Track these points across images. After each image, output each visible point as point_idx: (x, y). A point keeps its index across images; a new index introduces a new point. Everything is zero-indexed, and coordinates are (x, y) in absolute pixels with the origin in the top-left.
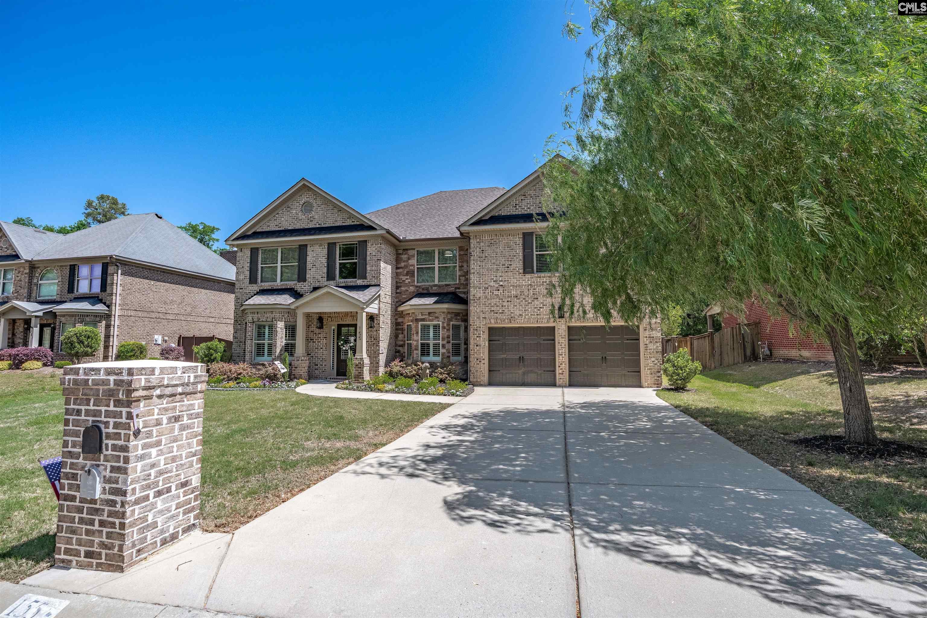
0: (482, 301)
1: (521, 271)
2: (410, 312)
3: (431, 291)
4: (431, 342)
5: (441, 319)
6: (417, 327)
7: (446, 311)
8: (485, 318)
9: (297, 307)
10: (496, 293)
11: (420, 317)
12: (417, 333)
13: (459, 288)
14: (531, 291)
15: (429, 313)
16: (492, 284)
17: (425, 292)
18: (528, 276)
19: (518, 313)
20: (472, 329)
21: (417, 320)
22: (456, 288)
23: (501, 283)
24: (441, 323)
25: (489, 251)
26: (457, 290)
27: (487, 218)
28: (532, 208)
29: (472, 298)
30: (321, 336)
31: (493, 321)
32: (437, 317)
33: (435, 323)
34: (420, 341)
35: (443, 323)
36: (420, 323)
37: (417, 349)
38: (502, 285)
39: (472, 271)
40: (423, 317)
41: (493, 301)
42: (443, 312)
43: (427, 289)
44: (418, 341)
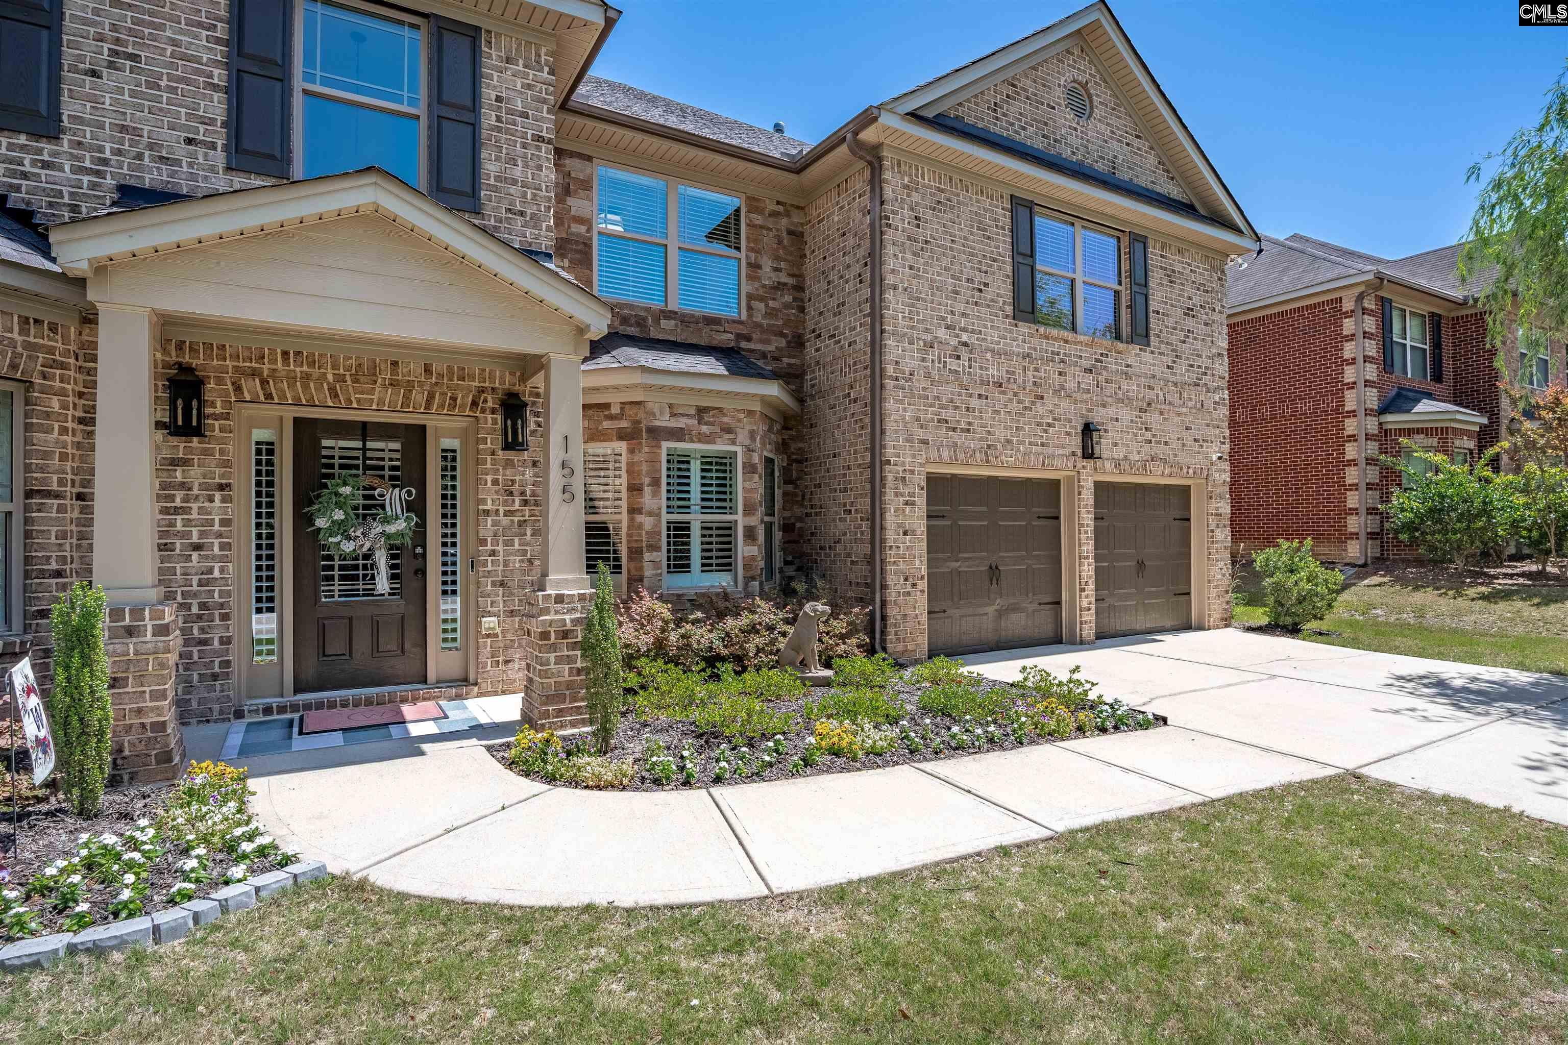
0: (920, 383)
1: (1009, 309)
2: (614, 399)
3: (654, 334)
4: (696, 519)
5: (743, 436)
6: (653, 461)
7: (757, 407)
8: (925, 442)
9: (101, 269)
10: (952, 364)
11: (664, 421)
12: (656, 483)
13: (748, 339)
14: (1030, 374)
15: (701, 411)
16: (942, 333)
17: (632, 330)
18: (1024, 328)
19: (1001, 434)
20: (890, 478)
21: (656, 434)
22: (739, 336)
23: (964, 337)
24: (739, 450)
26: (744, 345)
27: (930, 114)
28: (1031, 130)
29: (890, 370)
30: (195, 475)
31: (945, 454)
32: (727, 430)
33: (721, 447)
34: (665, 517)
35: (749, 450)
36: (666, 445)
37: (654, 548)
38: (965, 344)
39: (890, 279)
40: (681, 423)
41: (948, 391)
42: (750, 413)
43: (641, 322)
44: (659, 515)
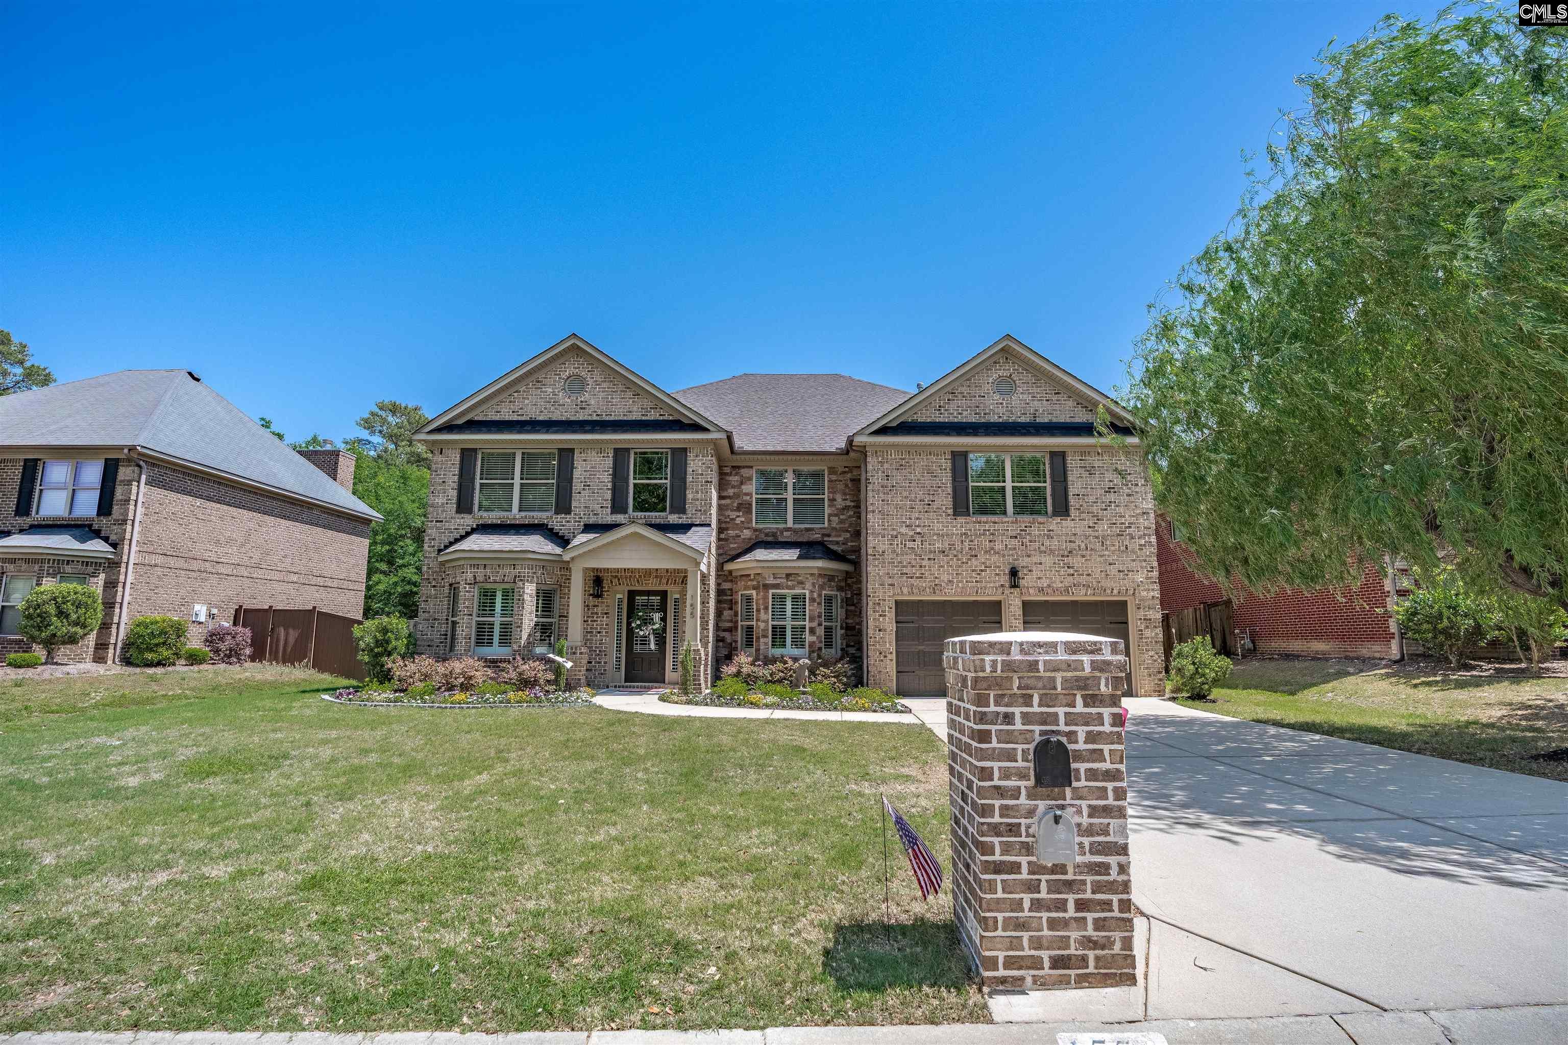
0: (888, 557)
1: (950, 511)
2: (752, 572)
3: (781, 539)
4: (789, 623)
5: (808, 585)
6: (765, 598)
7: (816, 572)
8: (893, 585)
9: (573, 559)
10: (910, 544)
11: (771, 581)
12: (766, 608)
13: (829, 536)
14: (966, 544)
15: (788, 576)
16: (904, 530)
17: (770, 539)
18: (961, 520)
19: (945, 577)
20: (870, 603)
21: (766, 587)
22: (824, 535)
23: (918, 530)
24: (807, 592)
25: (898, 477)
26: (826, 539)
27: (894, 424)
28: (965, 413)
29: (870, 551)
30: (599, 610)
31: (905, 590)
32: (801, 583)
33: (798, 591)
34: (771, 623)
35: (811, 592)
36: (771, 591)
37: (765, 636)
38: (919, 533)
39: (870, 508)
40: (778, 581)
41: (906, 559)
42: (812, 575)
43: (774, 535)
44: (766, 622)
